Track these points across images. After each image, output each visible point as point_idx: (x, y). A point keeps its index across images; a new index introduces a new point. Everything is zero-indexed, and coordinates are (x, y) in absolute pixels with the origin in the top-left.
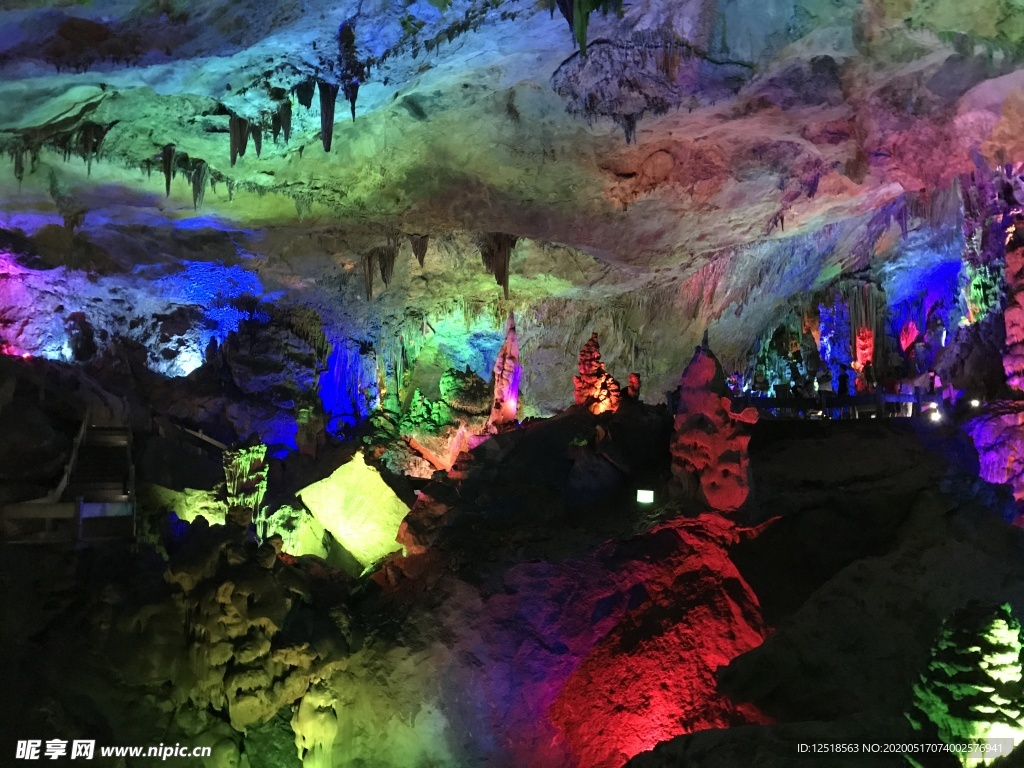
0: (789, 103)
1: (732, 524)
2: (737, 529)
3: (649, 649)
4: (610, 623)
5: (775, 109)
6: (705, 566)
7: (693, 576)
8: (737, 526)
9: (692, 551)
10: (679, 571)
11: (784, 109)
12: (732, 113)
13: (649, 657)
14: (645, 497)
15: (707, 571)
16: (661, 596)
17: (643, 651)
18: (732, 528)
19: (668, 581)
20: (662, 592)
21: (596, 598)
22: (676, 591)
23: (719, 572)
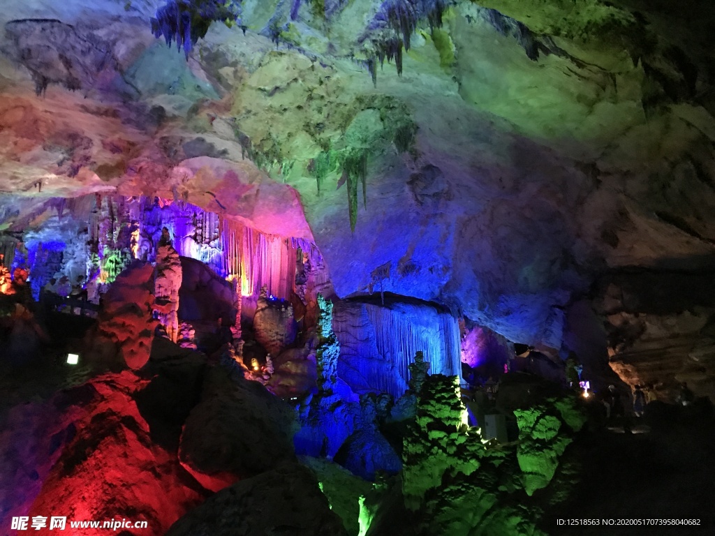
0: (128, 121)
1: (137, 378)
2: (142, 382)
3: (80, 471)
4: (59, 454)
5: (118, 121)
6: (110, 409)
7: (102, 417)
8: (142, 379)
9: (103, 398)
10: (94, 413)
11: (123, 123)
12: (95, 110)
13: (80, 477)
14: (73, 359)
15: (112, 413)
16: (84, 432)
17: (77, 473)
18: (139, 381)
19: (88, 420)
20: (85, 429)
21: (51, 435)
22: (92, 427)
23: (119, 413)
